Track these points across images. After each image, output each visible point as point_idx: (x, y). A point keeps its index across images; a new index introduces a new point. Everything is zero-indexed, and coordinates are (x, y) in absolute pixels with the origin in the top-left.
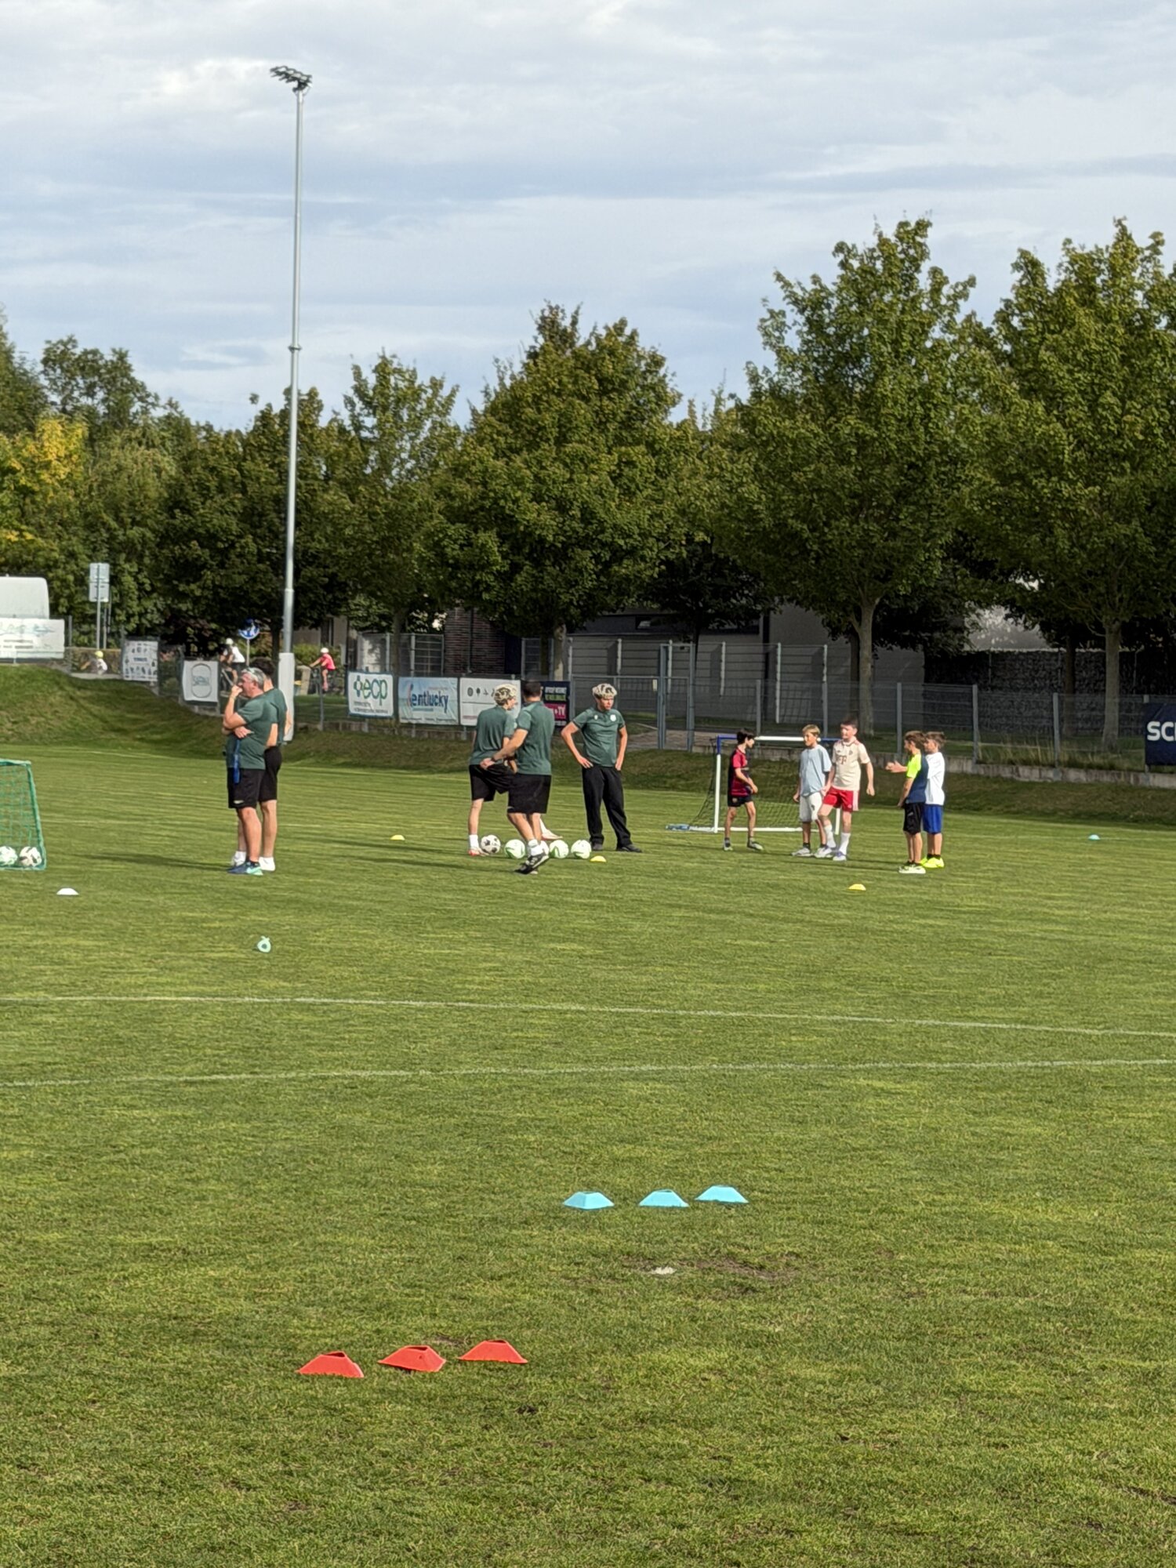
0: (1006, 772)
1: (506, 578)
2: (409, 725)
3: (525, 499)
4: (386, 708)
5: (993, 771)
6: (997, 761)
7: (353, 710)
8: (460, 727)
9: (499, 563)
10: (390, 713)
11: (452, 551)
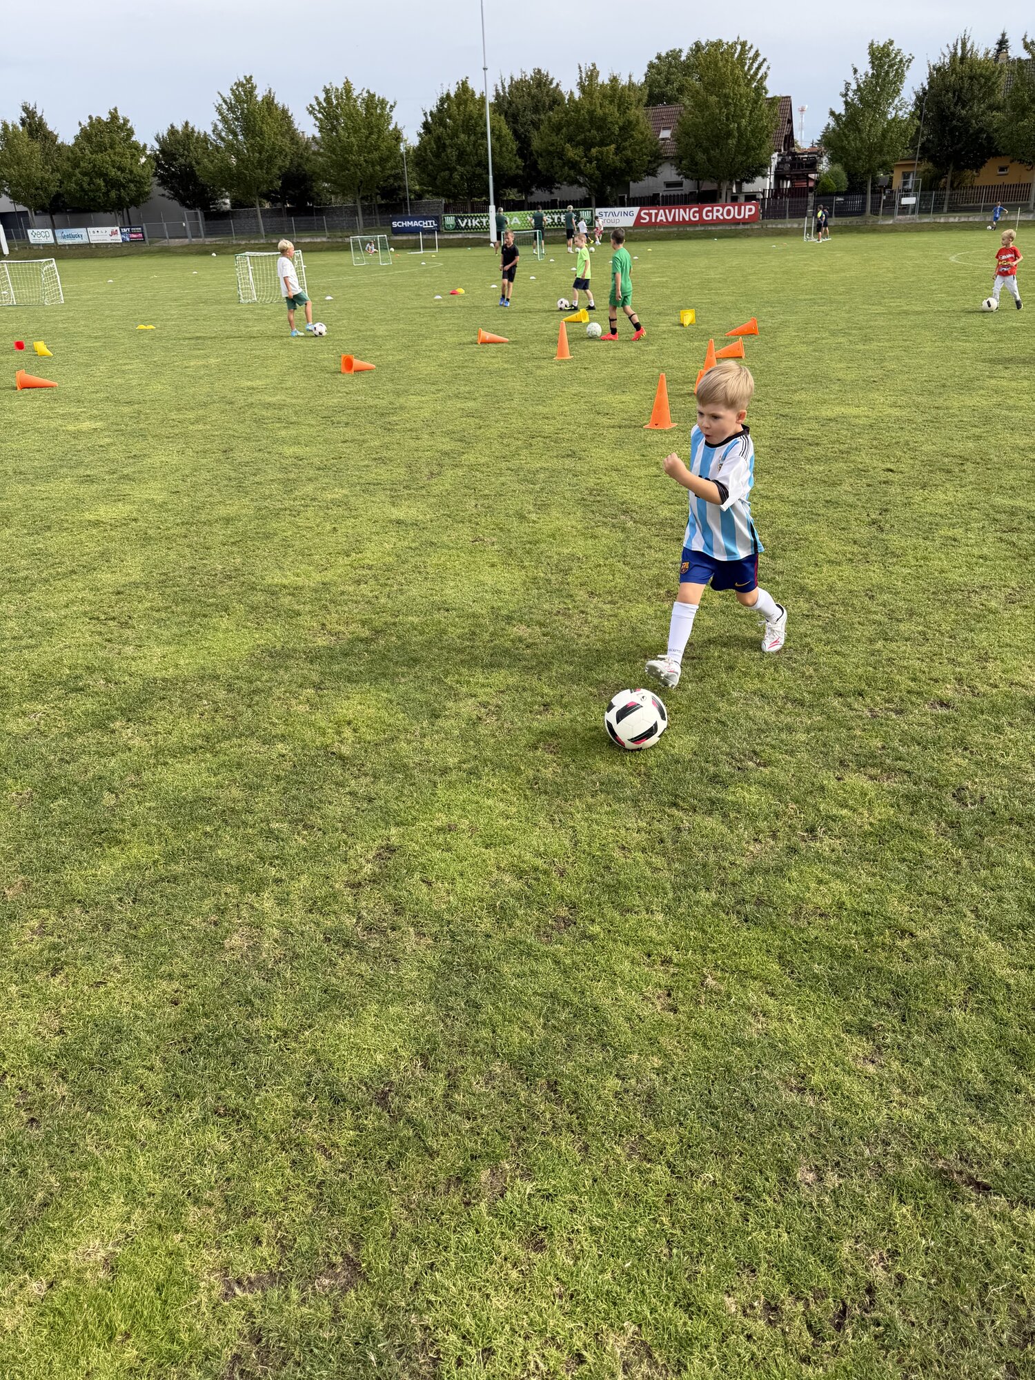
0: (340, 240)
1: (107, 194)
2: (65, 245)
3: (111, 168)
4: (51, 240)
5: (335, 240)
6: (335, 236)
7: (32, 242)
8: (90, 244)
9: (104, 189)
10: (53, 241)
11: (85, 186)
